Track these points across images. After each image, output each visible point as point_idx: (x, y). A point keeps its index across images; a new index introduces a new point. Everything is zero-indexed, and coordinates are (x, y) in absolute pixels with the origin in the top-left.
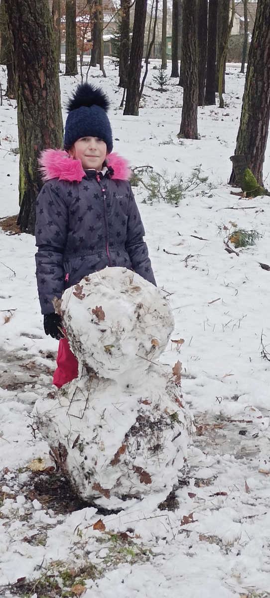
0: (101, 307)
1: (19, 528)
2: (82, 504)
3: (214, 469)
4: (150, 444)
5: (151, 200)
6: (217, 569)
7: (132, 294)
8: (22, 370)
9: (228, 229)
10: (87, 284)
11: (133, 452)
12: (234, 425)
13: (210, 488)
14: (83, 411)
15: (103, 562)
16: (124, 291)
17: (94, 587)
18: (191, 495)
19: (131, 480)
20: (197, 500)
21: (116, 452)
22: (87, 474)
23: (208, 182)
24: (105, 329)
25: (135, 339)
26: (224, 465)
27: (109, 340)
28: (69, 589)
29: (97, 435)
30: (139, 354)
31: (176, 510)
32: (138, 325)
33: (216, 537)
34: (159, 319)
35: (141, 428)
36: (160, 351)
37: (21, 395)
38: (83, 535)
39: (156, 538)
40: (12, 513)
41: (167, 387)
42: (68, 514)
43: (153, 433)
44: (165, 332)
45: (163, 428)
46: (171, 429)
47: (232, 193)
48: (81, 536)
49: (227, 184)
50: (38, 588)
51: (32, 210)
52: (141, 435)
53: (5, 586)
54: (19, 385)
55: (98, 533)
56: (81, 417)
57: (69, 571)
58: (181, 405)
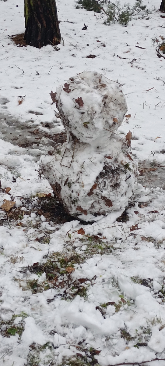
0: (81, 98)
1: (33, 233)
2: (70, 218)
3: (150, 197)
4: (112, 183)
5: (109, 22)
6: (153, 257)
7: (101, 89)
8: (31, 135)
9: (159, 41)
10: (72, 83)
11: (101, 188)
12: (162, 168)
13: (148, 208)
14: (70, 163)
15: (84, 253)
16: (96, 87)
17: (79, 268)
18: (136, 213)
19: (100, 204)
20: (140, 216)
21: (91, 188)
22: (73, 201)
23: (146, 9)
24: (84, 112)
25: (102, 118)
26: (156, 193)
27: (86, 119)
28: (64, 269)
29: (79, 178)
30: (105, 128)
31: (127, 222)
32: (104, 109)
33: (152, 238)
34: (118, 105)
35: (106, 174)
36: (118, 125)
37: (31, 150)
38: (71, 237)
39: (116, 239)
40: (28, 223)
41: (122, 148)
42: (62, 224)
43: (114, 176)
44: (121, 113)
45: (120, 173)
46: (124, 174)
47: (161, 16)
48: (71, 238)
49: (158, 10)
50: (46, 268)
51: (33, 30)
52: (106, 178)
53: (26, 267)
54: (29, 144)
55: (80, 236)
56: (69, 167)
57: (64, 258)
58: (131, 159)
